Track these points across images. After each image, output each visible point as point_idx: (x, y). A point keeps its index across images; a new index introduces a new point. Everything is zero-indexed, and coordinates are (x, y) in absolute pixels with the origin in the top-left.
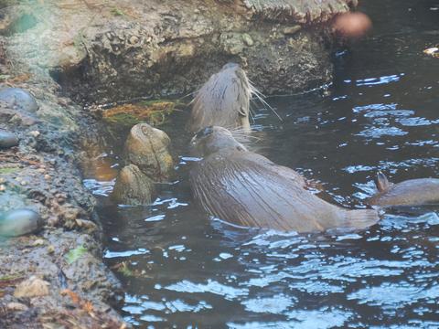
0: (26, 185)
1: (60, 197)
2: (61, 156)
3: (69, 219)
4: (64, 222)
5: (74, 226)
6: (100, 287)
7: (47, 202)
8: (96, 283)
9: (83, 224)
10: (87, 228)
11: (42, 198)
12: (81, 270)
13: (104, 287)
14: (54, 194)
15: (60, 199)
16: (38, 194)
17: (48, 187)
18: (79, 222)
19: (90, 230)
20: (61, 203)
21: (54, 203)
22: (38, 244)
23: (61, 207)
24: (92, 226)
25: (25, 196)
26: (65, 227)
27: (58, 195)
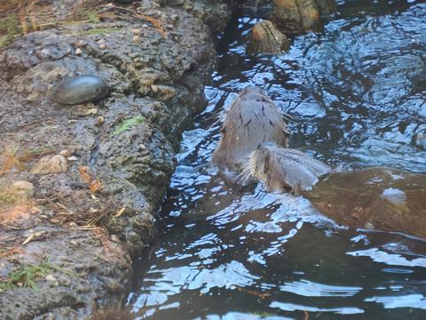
0: (104, 49)
1: (138, 62)
2: (189, 11)
3: (144, 85)
4: (140, 88)
5: (149, 92)
6: (136, 162)
7: (123, 67)
8: (130, 158)
9: (159, 90)
10: (163, 94)
11: (118, 63)
12: (119, 144)
13: (140, 162)
14: (133, 58)
15: (138, 64)
16: (115, 58)
17: (129, 50)
18: (154, 88)
19: (166, 97)
20: (138, 68)
21: (131, 68)
22: (91, 114)
23: (137, 72)
24: (170, 92)
25: (99, 60)
26: (140, 93)
27: (136, 60)
